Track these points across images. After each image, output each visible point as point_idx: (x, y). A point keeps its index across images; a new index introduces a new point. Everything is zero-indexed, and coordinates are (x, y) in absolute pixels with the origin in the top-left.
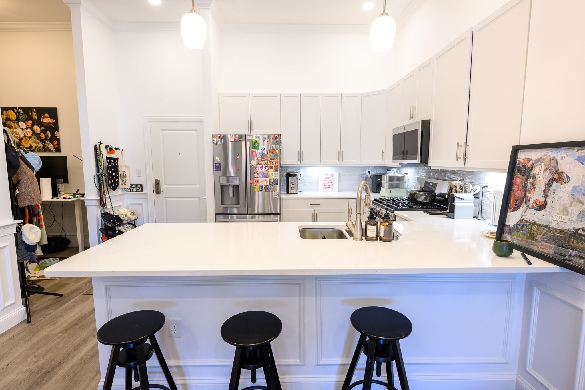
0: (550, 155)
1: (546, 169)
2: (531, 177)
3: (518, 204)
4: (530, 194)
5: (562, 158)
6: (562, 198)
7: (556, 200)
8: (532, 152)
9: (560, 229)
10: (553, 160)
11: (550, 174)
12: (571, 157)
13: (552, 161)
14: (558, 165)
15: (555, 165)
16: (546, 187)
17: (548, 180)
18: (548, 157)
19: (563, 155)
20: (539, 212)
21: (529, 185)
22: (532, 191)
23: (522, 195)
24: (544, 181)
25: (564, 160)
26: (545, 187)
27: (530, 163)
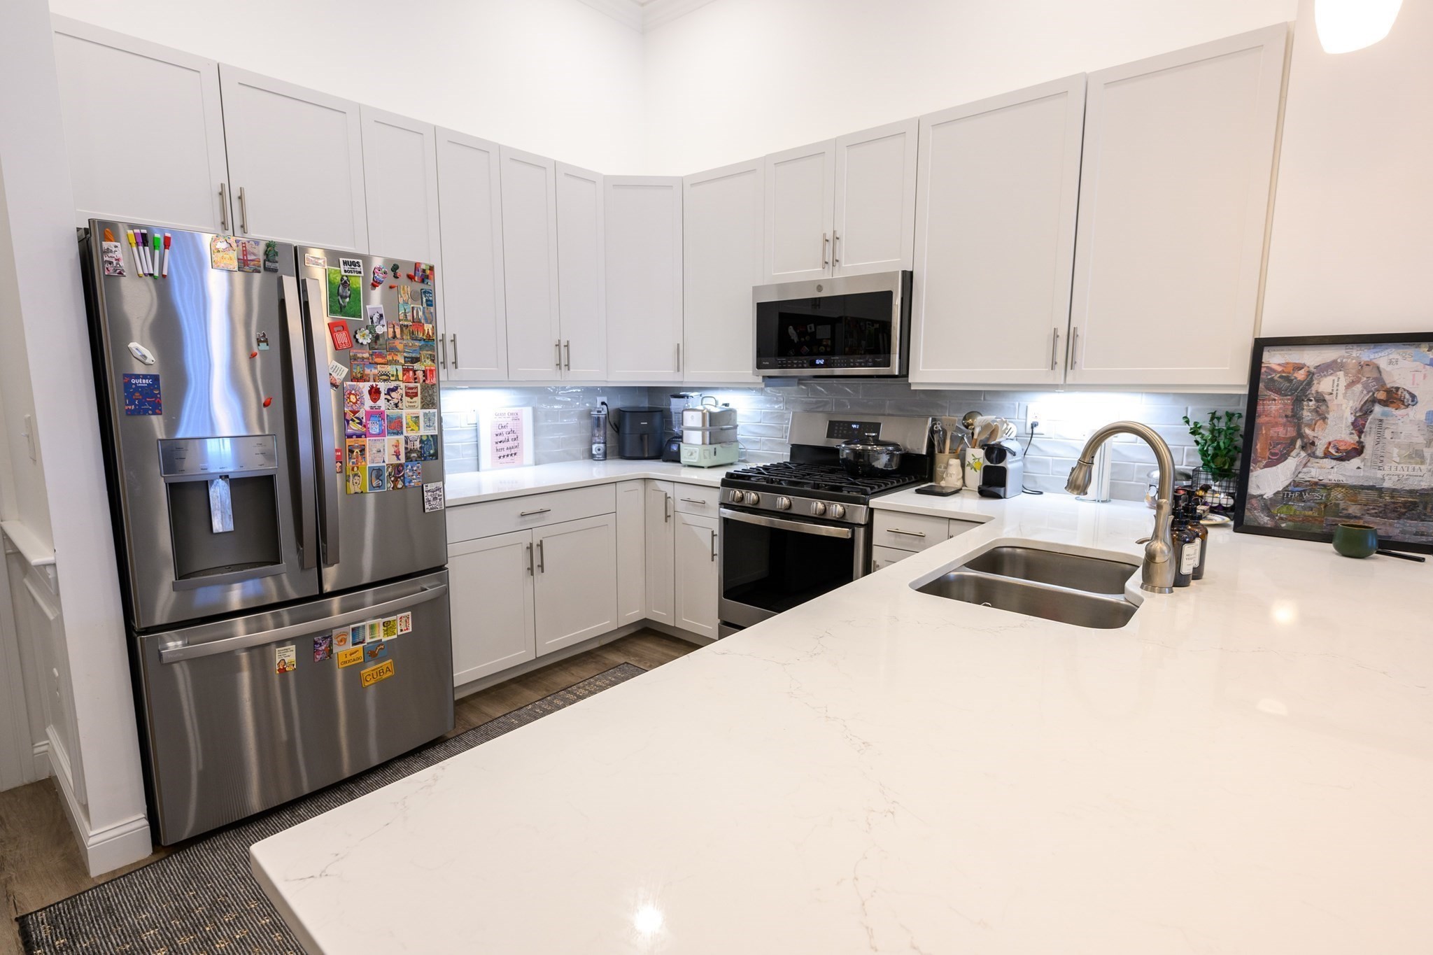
0: (1358, 357)
1: (1353, 382)
2: (1313, 399)
3: (1281, 452)
4: (1314, 430)
5: (1390, 362)
6: (1402, 435)
7: (1389, 438)
8: (1303, 350)
9: (1407, 488)
10: (1368, 365)
11: (1365, 392)
12: (1415, 361)
13: (1366, 369)
14: (1383, 374)
15: (1376, 375)
16: (1357, 415)
17: (1362, 403)
18: (1354, 361)
19: (1391, 357)
20: (1345, 464)
21: (1307, 415)
22: (1318, 424)
23: (1288, 433)
24: (1351, 403)
25: (1396, 367)
26: (1355, 416)
27: (1302, 372)
